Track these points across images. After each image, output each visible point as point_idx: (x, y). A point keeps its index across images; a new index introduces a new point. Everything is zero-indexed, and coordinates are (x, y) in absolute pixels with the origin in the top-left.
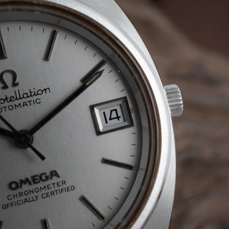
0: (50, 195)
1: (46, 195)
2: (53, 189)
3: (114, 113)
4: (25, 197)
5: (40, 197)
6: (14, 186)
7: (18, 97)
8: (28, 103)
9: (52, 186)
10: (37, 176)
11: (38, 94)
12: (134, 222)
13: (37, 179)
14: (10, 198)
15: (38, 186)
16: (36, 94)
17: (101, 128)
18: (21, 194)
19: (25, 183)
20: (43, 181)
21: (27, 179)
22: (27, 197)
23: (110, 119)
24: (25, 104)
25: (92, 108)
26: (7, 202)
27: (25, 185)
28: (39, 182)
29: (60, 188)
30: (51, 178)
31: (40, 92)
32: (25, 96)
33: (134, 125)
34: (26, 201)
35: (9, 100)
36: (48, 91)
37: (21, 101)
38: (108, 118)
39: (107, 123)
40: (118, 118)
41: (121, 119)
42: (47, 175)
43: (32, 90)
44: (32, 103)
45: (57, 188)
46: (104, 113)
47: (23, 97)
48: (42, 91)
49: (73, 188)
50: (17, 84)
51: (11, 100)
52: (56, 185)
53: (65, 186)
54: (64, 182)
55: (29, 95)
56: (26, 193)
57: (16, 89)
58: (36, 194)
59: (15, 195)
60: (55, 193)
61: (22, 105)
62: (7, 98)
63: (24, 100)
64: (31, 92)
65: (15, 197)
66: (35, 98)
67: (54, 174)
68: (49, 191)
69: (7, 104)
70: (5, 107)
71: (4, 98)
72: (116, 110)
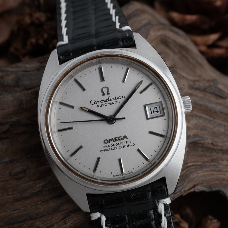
0: (123, 147)
1: (121, 147)
2: (124, 145)
3: (156, 109)
4: (111, 147)
5: (118, 148)
6: (106, 142)
7: (109, 100)
8: (114, 103)
9: (124, 143)
10: (117, 137)
11: (119, 98)
12: (163, 161)
13: (117, 139)
14: (104, 147)
15: (117, 142)
16: (118, 98)
17: (149, 116)
18: (109, 146)
19: (111, 141)
20: (120, 140)
21: (112, 139)
22: (112, 147)
23: (154, 112)
24: (113, 103)
25: (145, 106)
26: (103, 149)
27: (111, 142)
28: (118, 141)
29: (128, 144)
30: (124, 139)
31: (120, 98)
32: (113, 99)
33: (165, 116)
34: (111, 149)
35: (105, 101)
36: (123, 97)
37: (111, 102)
38: (152, 111)
39: (152, 114)
40: (157, 111)
41: (159, 112)
42: (122, 137)
43: (116, 97)
44: (116, 103)
45: (126, 144)
46: (151, 109)
47: (112, 100)
48: (121, 97)
49: (134, 145)
50: (110, 93)
51: (106, 101)
52: (126, 143)
53: (130, 143)
54: (130, 142)
55: (115, 99)
56: (112, 145)
57: (109, 95)
58: (116, 146)
59: (106, 146)
60: (125, 146)
61: (111, 103)
62: (104, 100)
63: (112, 101)
64: (116, 98)
65: (107, 147)
66: (117, 100)
67: (125, 137)
68: (123, 145)
69: (104, 103)
70: (103, 104)
71: (103, 100)
72: (156, 108)
